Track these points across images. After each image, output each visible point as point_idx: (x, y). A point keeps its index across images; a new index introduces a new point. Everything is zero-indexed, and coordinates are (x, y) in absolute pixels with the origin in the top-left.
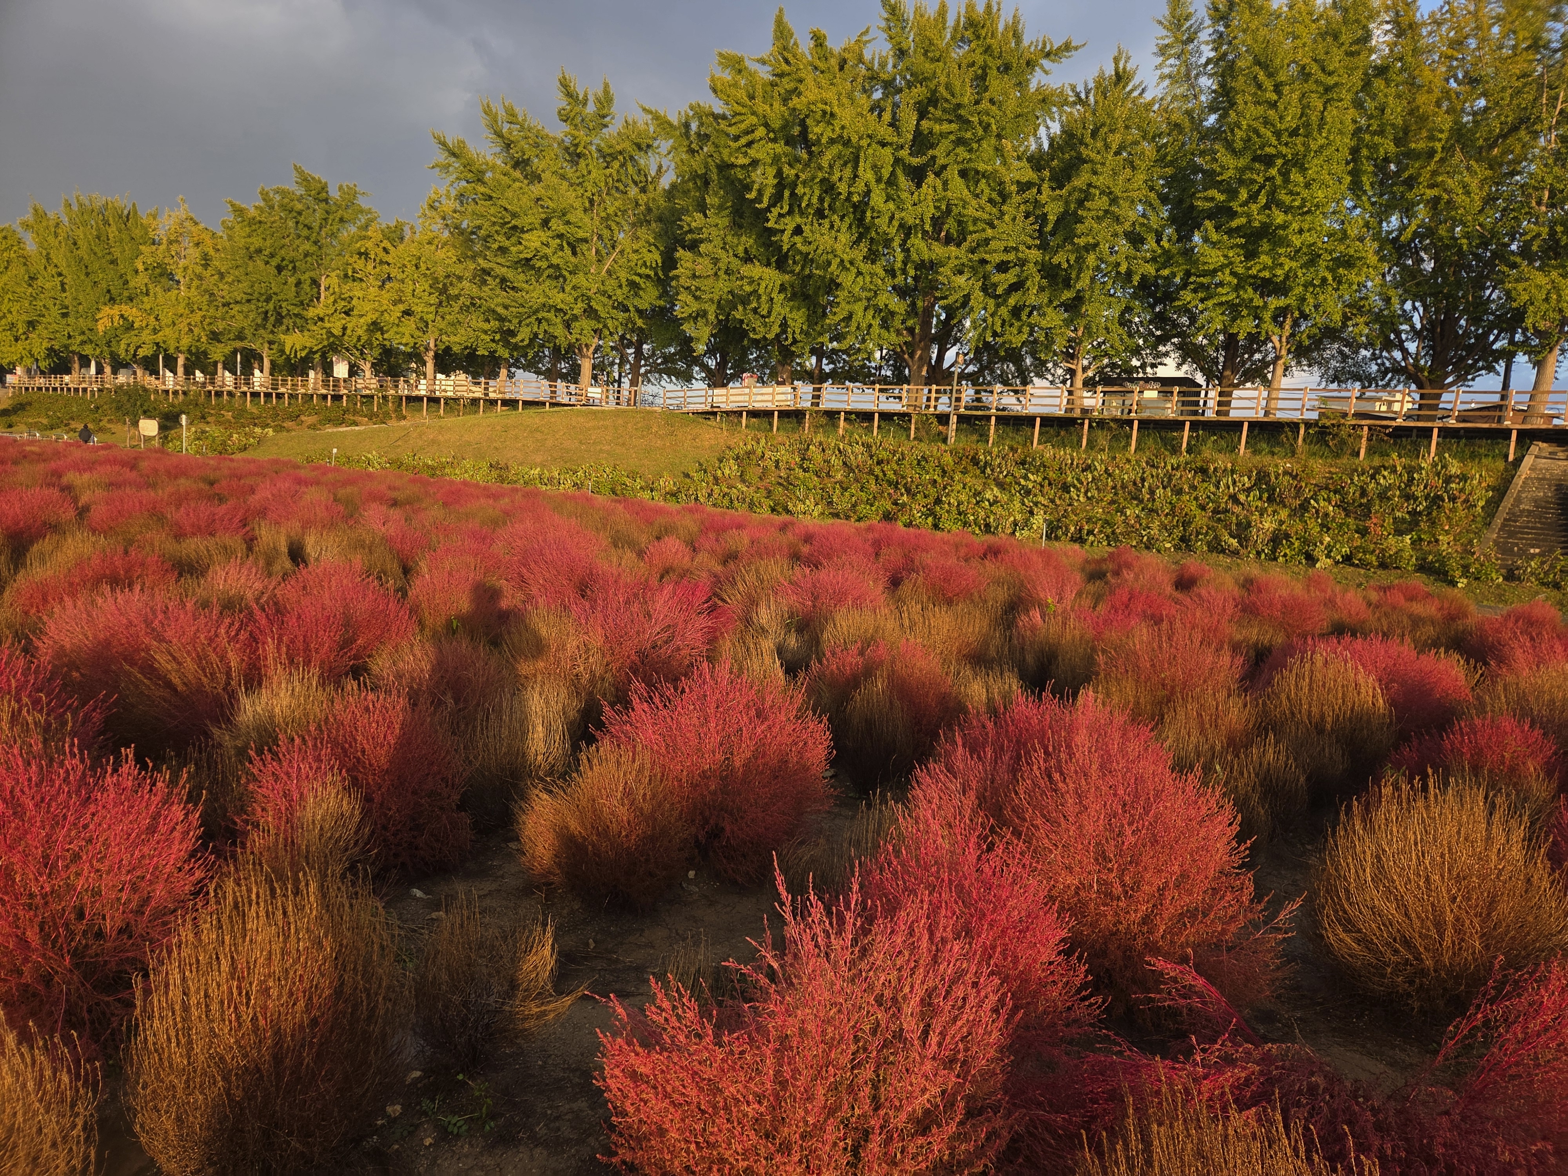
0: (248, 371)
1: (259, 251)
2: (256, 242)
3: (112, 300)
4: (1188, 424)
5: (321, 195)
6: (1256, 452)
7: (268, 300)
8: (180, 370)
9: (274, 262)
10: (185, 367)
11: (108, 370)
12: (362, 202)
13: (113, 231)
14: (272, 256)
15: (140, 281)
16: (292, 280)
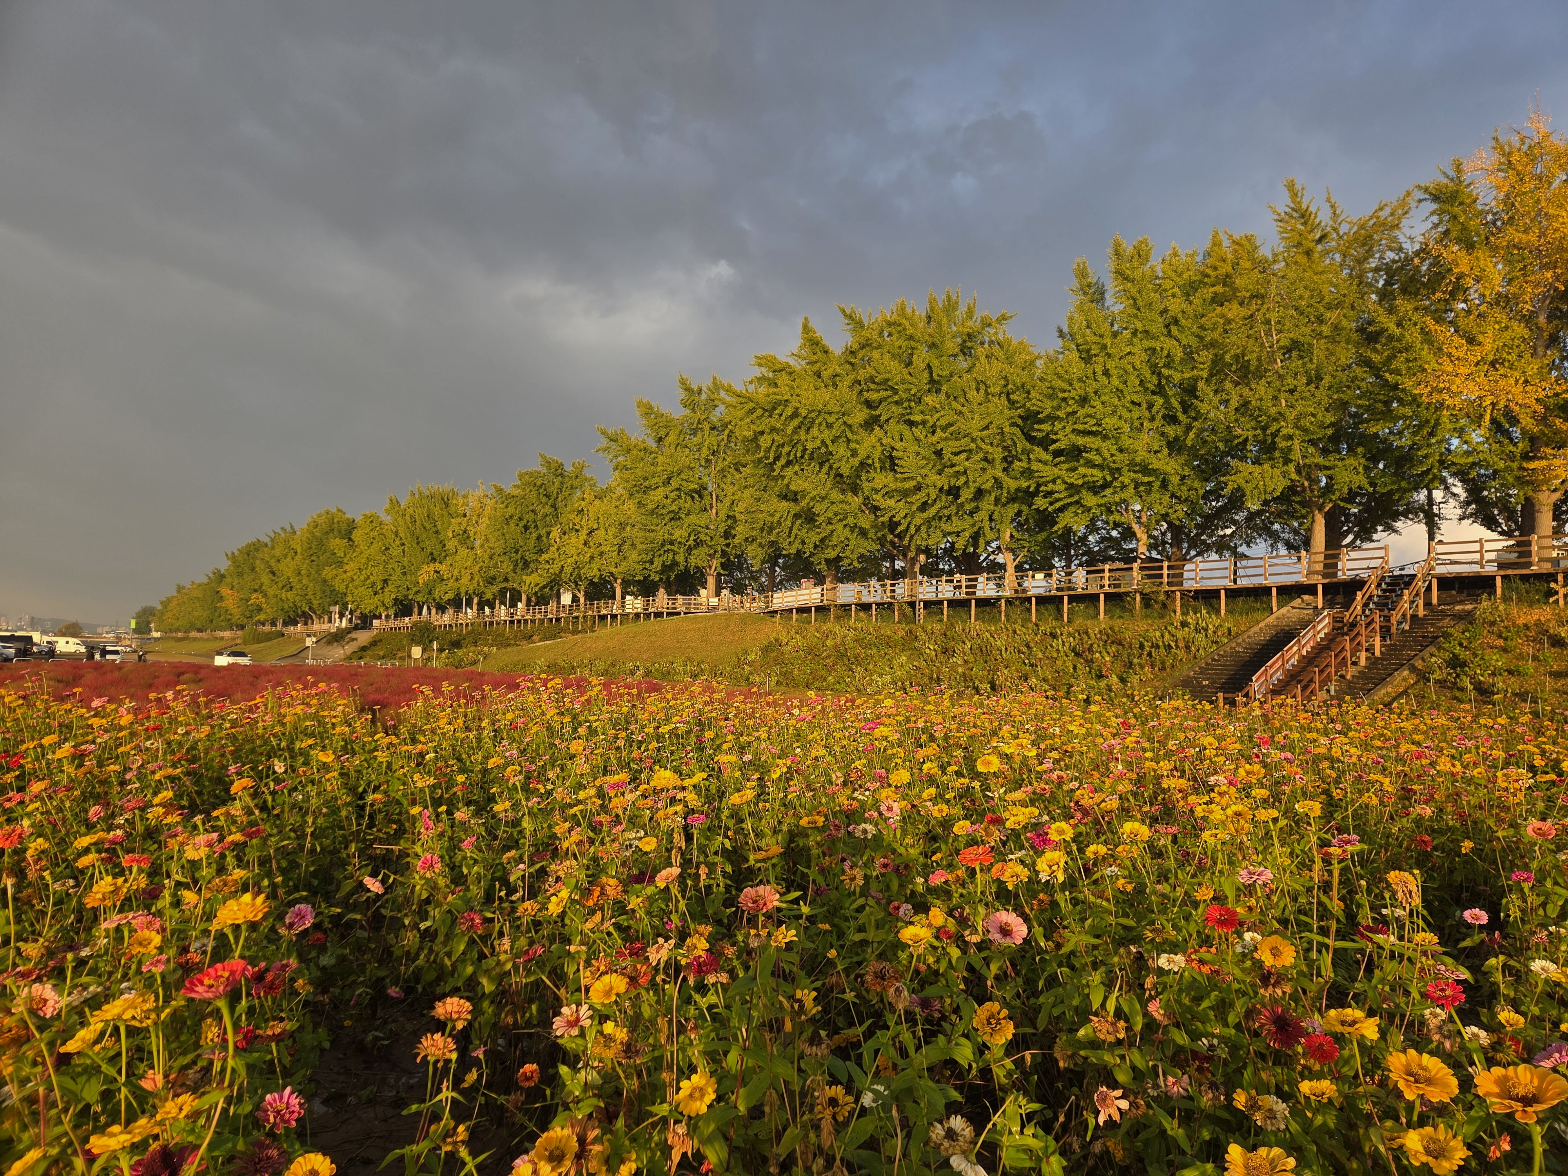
0: (513, 605)
1: (511, 517)
2: (511, 510)
3: (434, 560)
4: (1066, 599)
5: (558, 471)
6: (1111, 618)
7: (517, 552)
8: (475, 607)
9: (521, 524)
10: (478, 604)
11: (434, 611)
12: (587, 473)
13: (437, 511)
14: (521, 519)
15: (451, 545)
16: (534, 535)
